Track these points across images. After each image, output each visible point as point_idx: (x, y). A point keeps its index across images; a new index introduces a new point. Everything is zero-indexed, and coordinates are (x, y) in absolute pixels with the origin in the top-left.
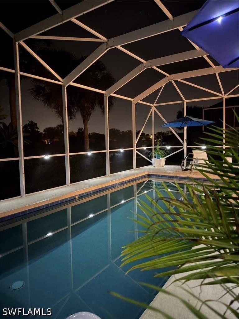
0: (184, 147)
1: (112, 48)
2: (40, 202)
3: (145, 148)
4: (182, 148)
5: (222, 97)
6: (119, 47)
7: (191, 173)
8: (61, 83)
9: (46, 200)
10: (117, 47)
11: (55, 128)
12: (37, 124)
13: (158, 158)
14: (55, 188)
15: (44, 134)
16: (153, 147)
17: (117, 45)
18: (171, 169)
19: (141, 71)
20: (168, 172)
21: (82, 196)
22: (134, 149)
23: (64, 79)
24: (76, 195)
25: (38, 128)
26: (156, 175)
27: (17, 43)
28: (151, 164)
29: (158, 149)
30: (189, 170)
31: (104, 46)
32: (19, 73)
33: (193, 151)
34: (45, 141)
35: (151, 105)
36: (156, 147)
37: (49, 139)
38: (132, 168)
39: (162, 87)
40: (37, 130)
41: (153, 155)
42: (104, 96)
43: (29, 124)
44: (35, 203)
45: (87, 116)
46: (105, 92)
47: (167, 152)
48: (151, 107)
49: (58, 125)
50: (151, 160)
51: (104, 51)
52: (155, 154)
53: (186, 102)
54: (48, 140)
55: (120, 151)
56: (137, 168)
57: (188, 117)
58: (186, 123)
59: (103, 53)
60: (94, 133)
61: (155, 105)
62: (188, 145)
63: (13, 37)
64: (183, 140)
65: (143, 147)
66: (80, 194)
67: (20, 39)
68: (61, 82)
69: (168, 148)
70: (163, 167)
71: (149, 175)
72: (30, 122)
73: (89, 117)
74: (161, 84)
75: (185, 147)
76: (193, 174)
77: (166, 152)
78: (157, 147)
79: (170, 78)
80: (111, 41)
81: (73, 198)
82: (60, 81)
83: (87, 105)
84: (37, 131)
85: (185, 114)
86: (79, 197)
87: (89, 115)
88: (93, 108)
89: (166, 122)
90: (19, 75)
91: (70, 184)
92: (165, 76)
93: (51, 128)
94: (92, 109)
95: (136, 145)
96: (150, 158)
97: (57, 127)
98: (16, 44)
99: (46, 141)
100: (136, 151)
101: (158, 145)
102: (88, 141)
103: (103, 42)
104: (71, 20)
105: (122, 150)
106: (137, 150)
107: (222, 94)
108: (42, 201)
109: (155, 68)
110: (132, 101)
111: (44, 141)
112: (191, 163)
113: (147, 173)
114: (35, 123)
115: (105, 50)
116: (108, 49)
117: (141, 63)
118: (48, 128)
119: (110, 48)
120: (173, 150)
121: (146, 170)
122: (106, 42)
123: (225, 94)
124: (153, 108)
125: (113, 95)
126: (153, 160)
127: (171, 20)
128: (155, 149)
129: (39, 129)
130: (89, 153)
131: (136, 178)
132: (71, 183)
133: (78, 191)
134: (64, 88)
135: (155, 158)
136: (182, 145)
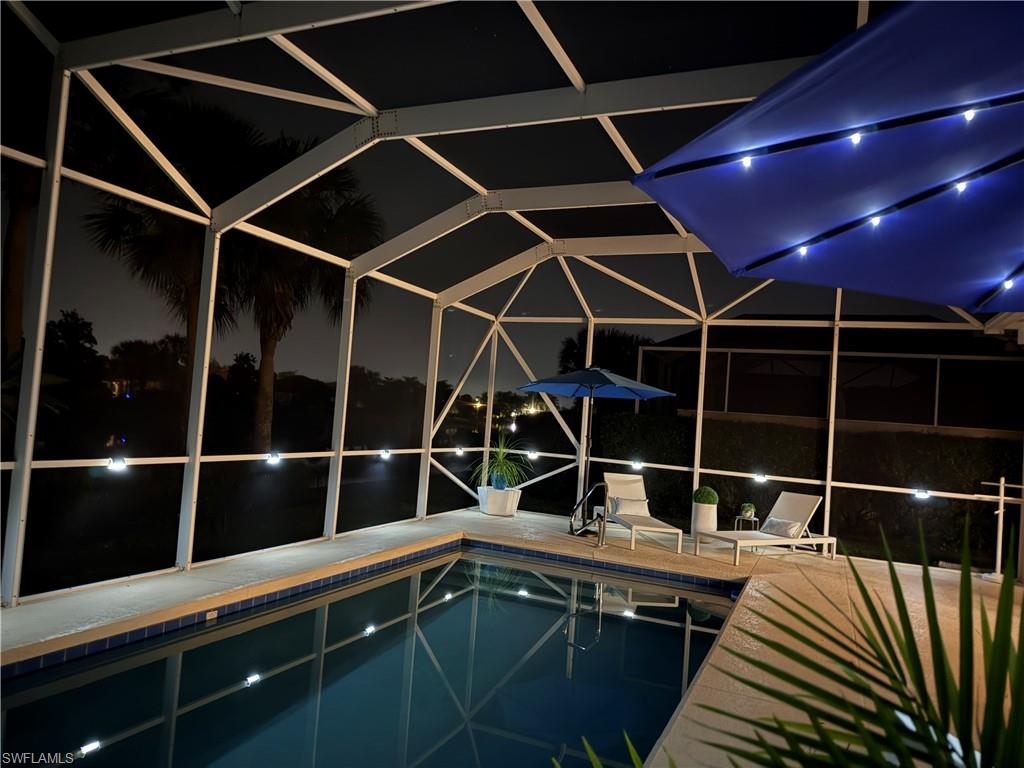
0: (579, 458)
1: (388, 139)
2: (73, 632)
3: (460, 452)
4: (573, 461)
5: (698, 321)
6: (413, 140)
7: (597, 546)
8: (205, 221)
9: (95, 625)
10: (406, 138)
11: (154, 344)
12: (90, 324)
13: (498, 488)
14: (132, 577)
15: (113, 363)
16: (486, 449)
17: (410, 134)
18: (536, 528)
19: (469, 218)
20: (526, 536)
21: (228, 614)
22: (427, 451)
23: (215, 209)
24: (209, 611)
25: (93, 341)
26: (487, 546)
27: (67, 73)
28: (474, 503)
29: (501, 457)
30: (590, 536)
31: (365, 127)
32: (60, 170)
33: (607, 475)
34: (112, 385)
35: (491, 317)
36: (494, 450)
37: (126, 379)
38: (413, 515)
39: (528, 270)
40: (88, 345)
41: (483, 475)
42: (347, 274)
43: (61, 321)
44: (52, 637)
45: (275, 325)
46: (348, 262)
47: (527, 469)
48: (489, 323)
49: (168, 337)
50: (476, 492)
51: (363, 144)
52: (490, 473)
53: (595, 325)
54: (125, 383)
55: (379, 455)
56: (427, 514)
57: (598, 369)
58: (591, 388)
59: (357, 148)
60: (289, 373)
61: (501, 318)
62: (593, 452)
63: (55, 52)
64: (578, 438)
65: (454, 447)
66: (224, 607)
67: (81, 63)
68: (205, 216)
69: (533, 455)
70: (512, 516)
71: (466, 544)
72: (66, 315)
73: (281, 330)
74: (526, 262)
75: (583, 459)
76: (603, 551)
77: (524, 470)
78: (498, 450)
79: (553, 247)
80: (388, 116)
81: (196, 621)
82: (203, 214)
83: (281, 290)
84: (90, 349)
85: (589, 362)
86: (218, 618)
87: (284, 321)
88: (300, 300)
89: (533, 379)
90: (57, 178)
91: (189, 566)
92: (542, 240)
93: (139, 345)
94: (295, 304)
95: (432, 438)
96: (474, 486)
97: (162, 342)
98: (62, 75)
99: (117, 386)
100: (431, 460)
101: (501, 446)
102: (271, 408)
103: (362, 116)
104: (269, 38)
105: (385, 455)
106: (434, 455)
107: (700, 314)
108: (81, 629)
109: (514, 214)
110: (432, 300)
111: (109, 386)
112: (598, 509)
113: (458, 536)
114: (86, 320)
115: (366, 142)
116: (377, 141)
117: (474, 193)
118: (131, 342)
119: (383, 139)
120: (545, 465)
121: (456, 523)
122: (373, 118)
123: (709, 314)
124: (496, 327)
125: (374, 274)
126: (483, 489)
127: (578, 92)
128: (492, 456)
129: (96, 343)
130: (274, 460)
131: (422, 551)
132: (195, 559)
133: (217, 594)
134: (214, 237)
135: (489, 484)
136: (573, 451)
